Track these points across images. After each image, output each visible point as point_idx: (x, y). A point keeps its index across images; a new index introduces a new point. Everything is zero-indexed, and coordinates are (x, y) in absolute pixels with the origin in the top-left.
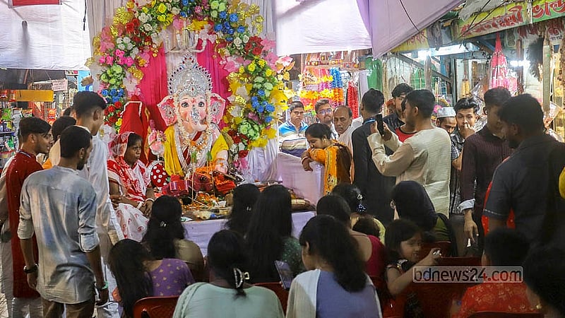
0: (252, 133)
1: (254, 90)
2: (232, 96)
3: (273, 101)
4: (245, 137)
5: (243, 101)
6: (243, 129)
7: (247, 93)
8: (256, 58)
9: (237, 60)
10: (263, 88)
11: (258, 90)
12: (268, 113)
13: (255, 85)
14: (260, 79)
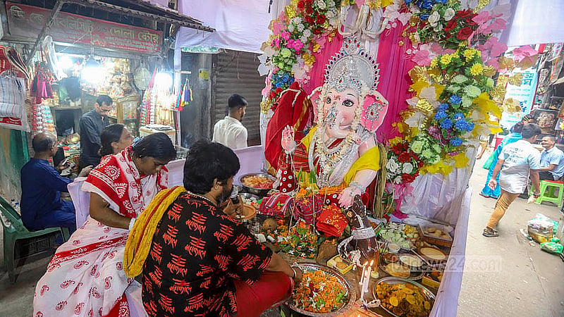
0: (427, 154)
1: (446, 95)
2: (414, 98)
3: (474, 115)
4: (416, 156)
5: (428, 107)
6: (416, 147)
7: (435, 96)
8: (461, 45)
9: (433, 50)
10: (461, 93)
11: (452, 94)
12: (457, 133)
13: (451, 88)
14: (460, 79)
